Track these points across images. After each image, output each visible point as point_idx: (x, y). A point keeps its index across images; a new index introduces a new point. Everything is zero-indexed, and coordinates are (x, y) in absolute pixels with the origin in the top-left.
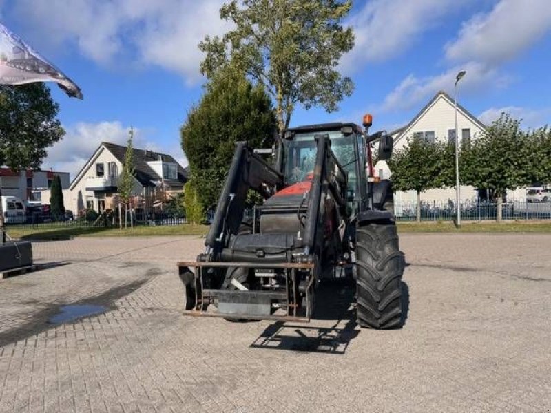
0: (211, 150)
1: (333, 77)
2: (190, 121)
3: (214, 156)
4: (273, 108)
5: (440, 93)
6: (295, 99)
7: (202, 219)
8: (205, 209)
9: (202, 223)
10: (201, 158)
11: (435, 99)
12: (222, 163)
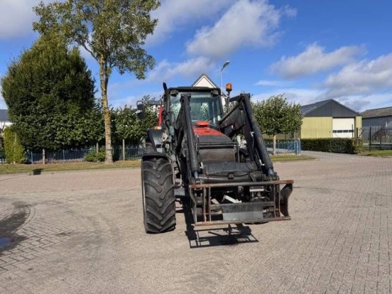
0: (33, 99)
1: (141, 52)
2: (11, 72)
3: (36, 105)
4: (87, 70)
5: (203, 75)
6: (112, 65)
7: (23, 159)
8: (26, 150)
9: (22, 162)
10: (23, 107)
11: (200, 78)
12: (44, 112)
